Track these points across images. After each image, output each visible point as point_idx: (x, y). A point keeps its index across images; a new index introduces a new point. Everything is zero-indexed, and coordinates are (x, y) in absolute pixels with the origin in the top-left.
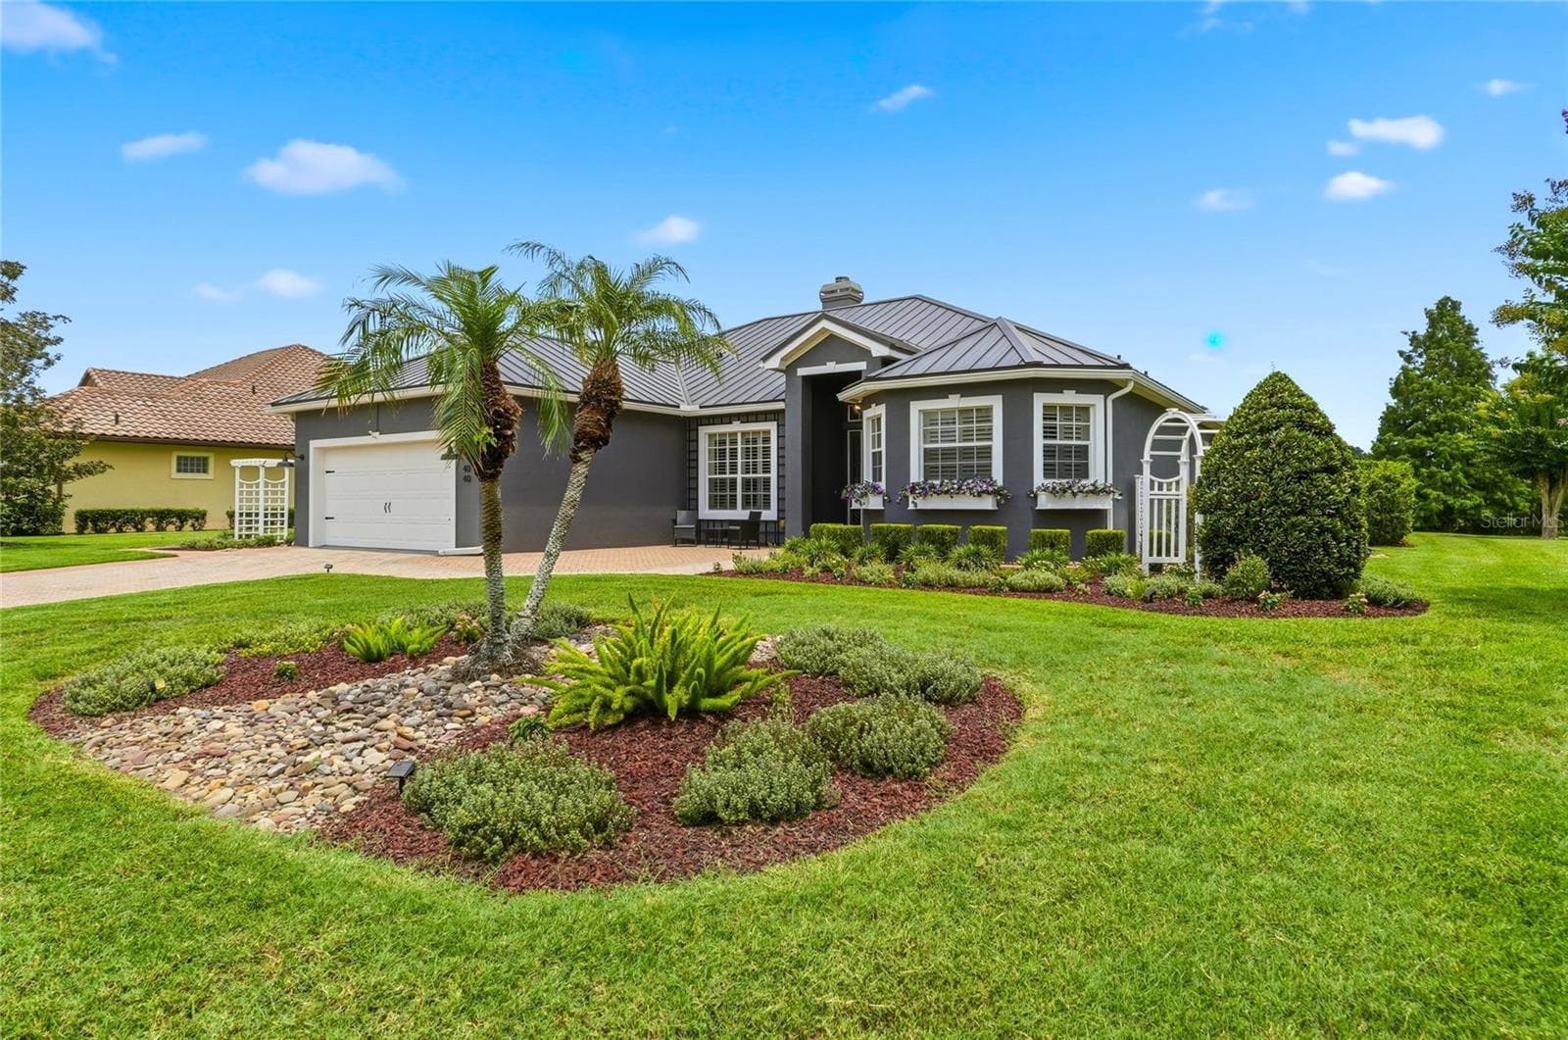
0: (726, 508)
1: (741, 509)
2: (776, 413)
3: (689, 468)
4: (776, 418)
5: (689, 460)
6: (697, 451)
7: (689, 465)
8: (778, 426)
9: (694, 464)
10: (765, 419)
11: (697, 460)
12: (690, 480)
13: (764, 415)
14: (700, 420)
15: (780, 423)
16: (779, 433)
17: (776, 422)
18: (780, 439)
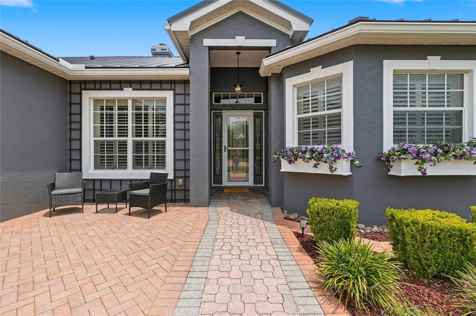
0: (114, 168)
1: (132, 169)
2: (173, 83)
3: (71, 129)
4: (173, 88)
5: (71, 122)
6: (80, 114)
7: (71, 127)
8: (175, 94)
9: (77, 126)
10: (160, 88)
11: (80, 122)
12: (72, 141)
13: (160, 84)
14: (84, 84)
15: (177, 92)
16: (176, 101)
17: (172, 91)
18: (176, 106)
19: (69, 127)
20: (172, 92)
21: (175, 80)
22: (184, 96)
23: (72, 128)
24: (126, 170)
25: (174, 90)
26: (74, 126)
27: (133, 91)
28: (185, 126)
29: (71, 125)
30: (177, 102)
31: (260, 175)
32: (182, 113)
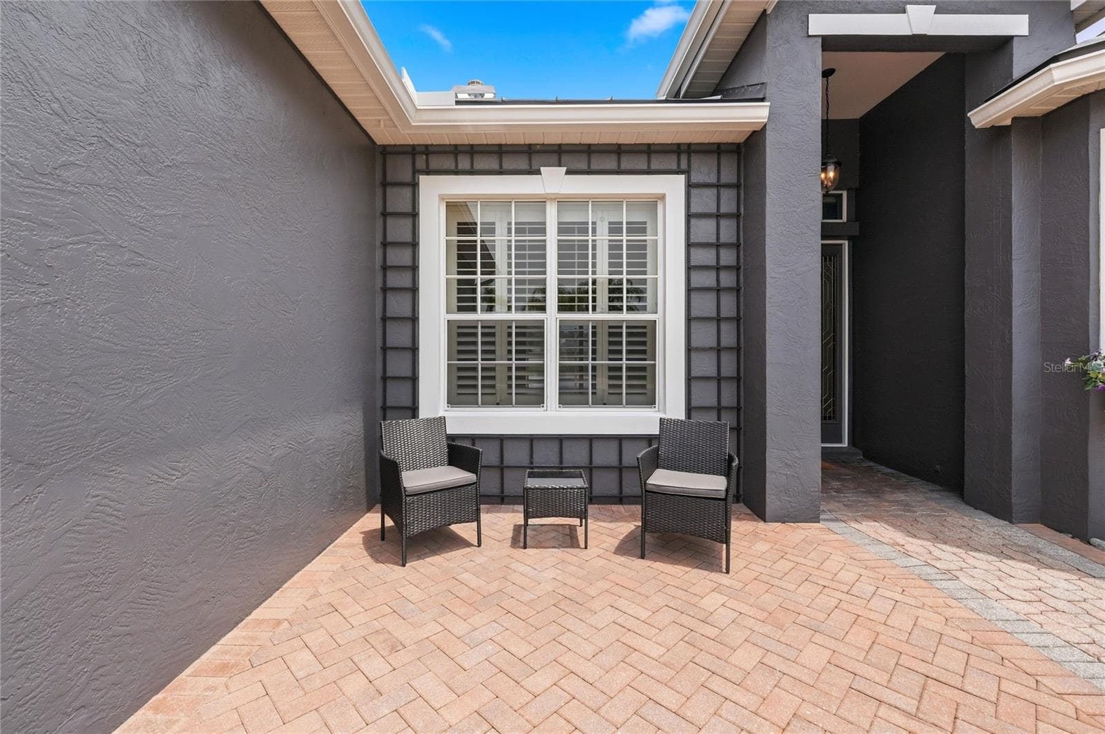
0: (501, 401)
1: (558, 406)
2: (684, 152)
3: (385, 290)
4: (684, 166)
5: (385, 268)
6: (414, 245)
7: (385, 282)
8: (690, 186)
9: (403, 280)
10: (645, 167)
11: (414, 268)
12: (388, 324)
13: (645, 157)
14: (424, 157)
15: (694, 179)
16: (692, 205)
17: (684, 176)
18: (693, 221)
19: (379, 284)
20: (682, 178)
21: (689, 145)
22: (714, 191)
23: (390, 284)
24: (542, 409)
25: (687, 172)
26: (395, 280)
27: (567, 176)
28: (718, 280)
29: (385, 276)
30: (693, 210)
31: (834, 417)
32: (710, 241)
